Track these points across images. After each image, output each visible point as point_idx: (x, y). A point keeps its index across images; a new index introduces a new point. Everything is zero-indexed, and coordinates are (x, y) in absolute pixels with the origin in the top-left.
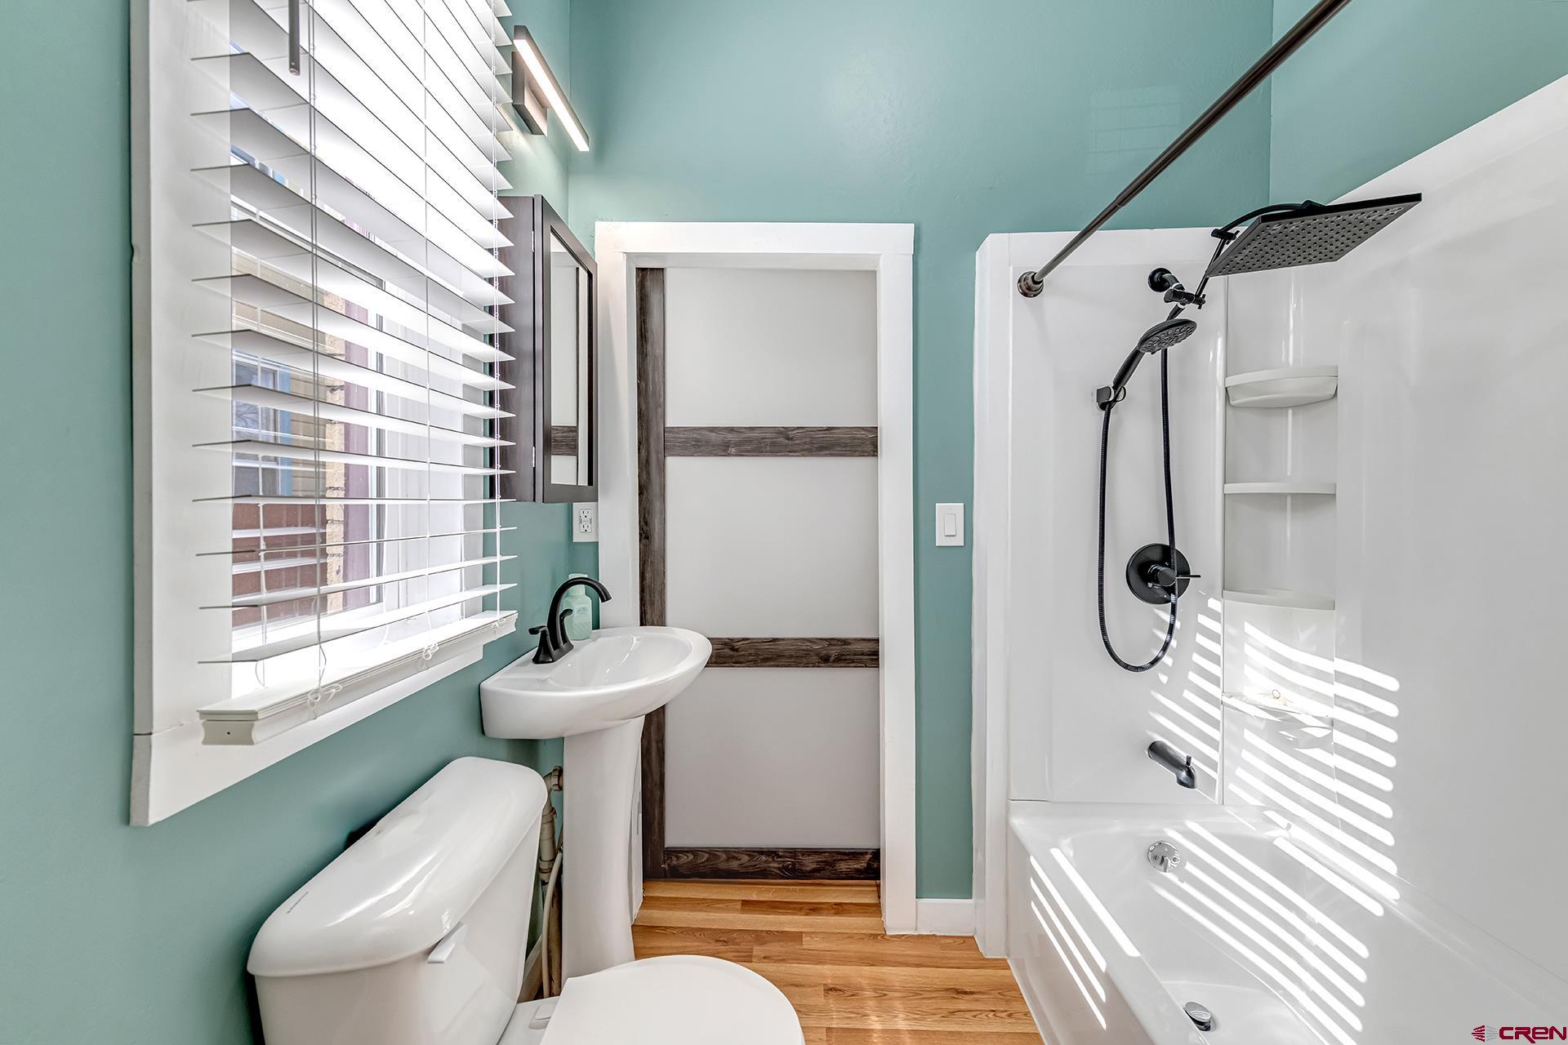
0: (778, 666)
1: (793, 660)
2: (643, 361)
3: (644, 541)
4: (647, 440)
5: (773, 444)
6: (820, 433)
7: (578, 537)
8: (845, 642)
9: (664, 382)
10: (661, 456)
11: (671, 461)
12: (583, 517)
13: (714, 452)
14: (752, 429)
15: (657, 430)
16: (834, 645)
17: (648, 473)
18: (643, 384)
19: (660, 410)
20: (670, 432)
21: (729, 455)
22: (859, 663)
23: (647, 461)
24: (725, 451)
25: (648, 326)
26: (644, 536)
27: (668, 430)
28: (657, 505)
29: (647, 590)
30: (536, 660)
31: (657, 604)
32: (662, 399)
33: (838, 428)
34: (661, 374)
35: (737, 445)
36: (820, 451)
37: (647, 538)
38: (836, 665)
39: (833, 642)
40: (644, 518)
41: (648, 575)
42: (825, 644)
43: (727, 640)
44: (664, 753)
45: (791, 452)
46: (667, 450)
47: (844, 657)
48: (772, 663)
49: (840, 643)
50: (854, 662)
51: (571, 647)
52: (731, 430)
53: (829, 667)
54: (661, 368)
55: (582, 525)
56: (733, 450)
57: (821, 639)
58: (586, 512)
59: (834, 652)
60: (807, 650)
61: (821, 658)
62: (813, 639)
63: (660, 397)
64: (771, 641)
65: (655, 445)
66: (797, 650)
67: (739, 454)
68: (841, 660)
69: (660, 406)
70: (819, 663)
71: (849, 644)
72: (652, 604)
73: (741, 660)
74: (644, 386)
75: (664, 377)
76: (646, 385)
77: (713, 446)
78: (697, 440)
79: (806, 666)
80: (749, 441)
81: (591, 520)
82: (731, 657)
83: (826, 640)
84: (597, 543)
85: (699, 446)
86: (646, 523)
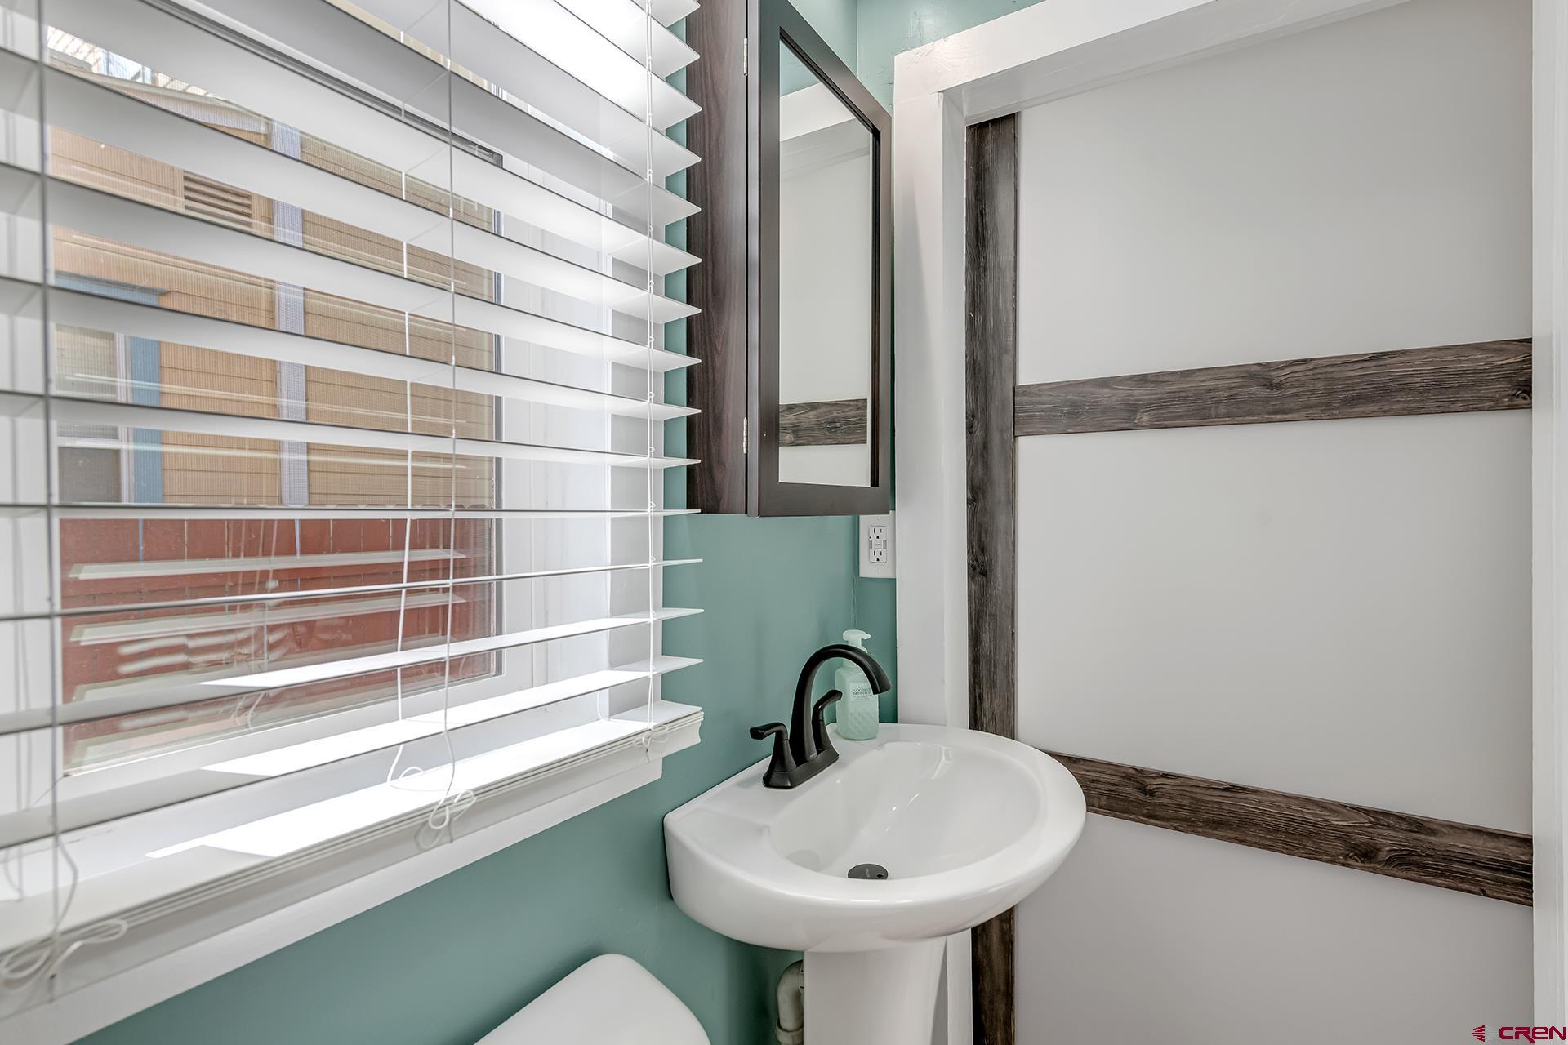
0: (1242, 842)
1: (1280, 836)
2: (979, 276)
3: (979, 579)
4: (985, 410)
5: (1233, 400)
6: (1350, 367)
7: (868, 570)
8: (1419, 825)
9: (1015, 310)
10: (1009, 435)
11: (1027, 446)
12: (874, 539)
13: (1107, 423)
14: (1186, 374)
15: (1001, 392)
16: (1389, 826)
17: (987, 466)
18: (979, 319)
19: (1007, 359)
20: (1024, 394)
21: (1137, 428)
22: (1462, 880)
23: (985, 447)
24: (1128, 419)
25: (988, 219)
26: (978, 570)
27: (1020, 391)
28: (1001, 519)
29: (983, 661)
30: (768, 781)
31: (1000, 686)
32: (1011, 339)
33: (1404, 353)
34: (1010, 297)
35: (1151, 406)
36: (1352, 407)
37: (984, 573)
38: (1395, 871)
39: (1386, 821)
40: (980, 540)
41: (986, 637)
42: (1365, 820)
43: (1131, 771)
44: (1012, 943)
45: (1276, 413)
46: (1021, 424)
47: (1415, 858)
48: (1229, 834)
49: (1404, 826)
50: (1447, 877)
51: (833, 757)
52: (1142, 379)
53: (1374, 871)
54: (1011, 287)
55: (872, 551)
56: (1145, 417)
57: (1353, 808)
58: (878, 530)
59: (1389, 841)
60: (1315, 824)
61: (1353, 848)
62: (1333, 803)
63: (1007, 336)
64: (1228, 790)
65: (999, 418)
66: (1289, 820)
67: (1158, 425)
68: (1410, 863)
69: (1007, 352)
70: (1347, 857)
71: (1433, 832)
72: (993, 685)
73: (1160, 812)
74: (980, 322)
75: (1015, 300)
76: (984, 320)
77: (1104, 412)
78: (1073, 405)
79: (1315, 855)
80: (1180, 397)
81: (885, 541)
82: (1140, 804)
83: (1367, 811)
84: (892, 582)
85: (1078, 415)
86: (983, 550)
